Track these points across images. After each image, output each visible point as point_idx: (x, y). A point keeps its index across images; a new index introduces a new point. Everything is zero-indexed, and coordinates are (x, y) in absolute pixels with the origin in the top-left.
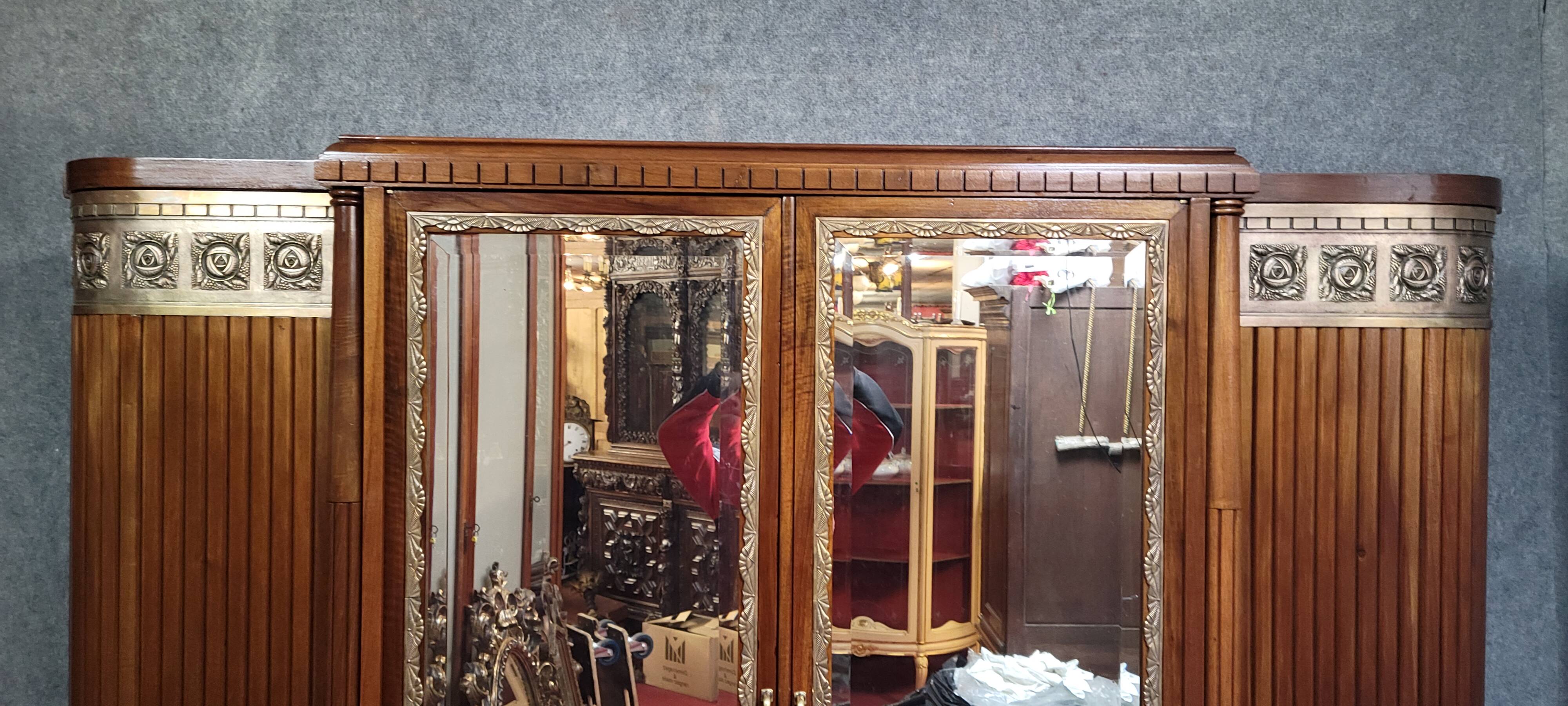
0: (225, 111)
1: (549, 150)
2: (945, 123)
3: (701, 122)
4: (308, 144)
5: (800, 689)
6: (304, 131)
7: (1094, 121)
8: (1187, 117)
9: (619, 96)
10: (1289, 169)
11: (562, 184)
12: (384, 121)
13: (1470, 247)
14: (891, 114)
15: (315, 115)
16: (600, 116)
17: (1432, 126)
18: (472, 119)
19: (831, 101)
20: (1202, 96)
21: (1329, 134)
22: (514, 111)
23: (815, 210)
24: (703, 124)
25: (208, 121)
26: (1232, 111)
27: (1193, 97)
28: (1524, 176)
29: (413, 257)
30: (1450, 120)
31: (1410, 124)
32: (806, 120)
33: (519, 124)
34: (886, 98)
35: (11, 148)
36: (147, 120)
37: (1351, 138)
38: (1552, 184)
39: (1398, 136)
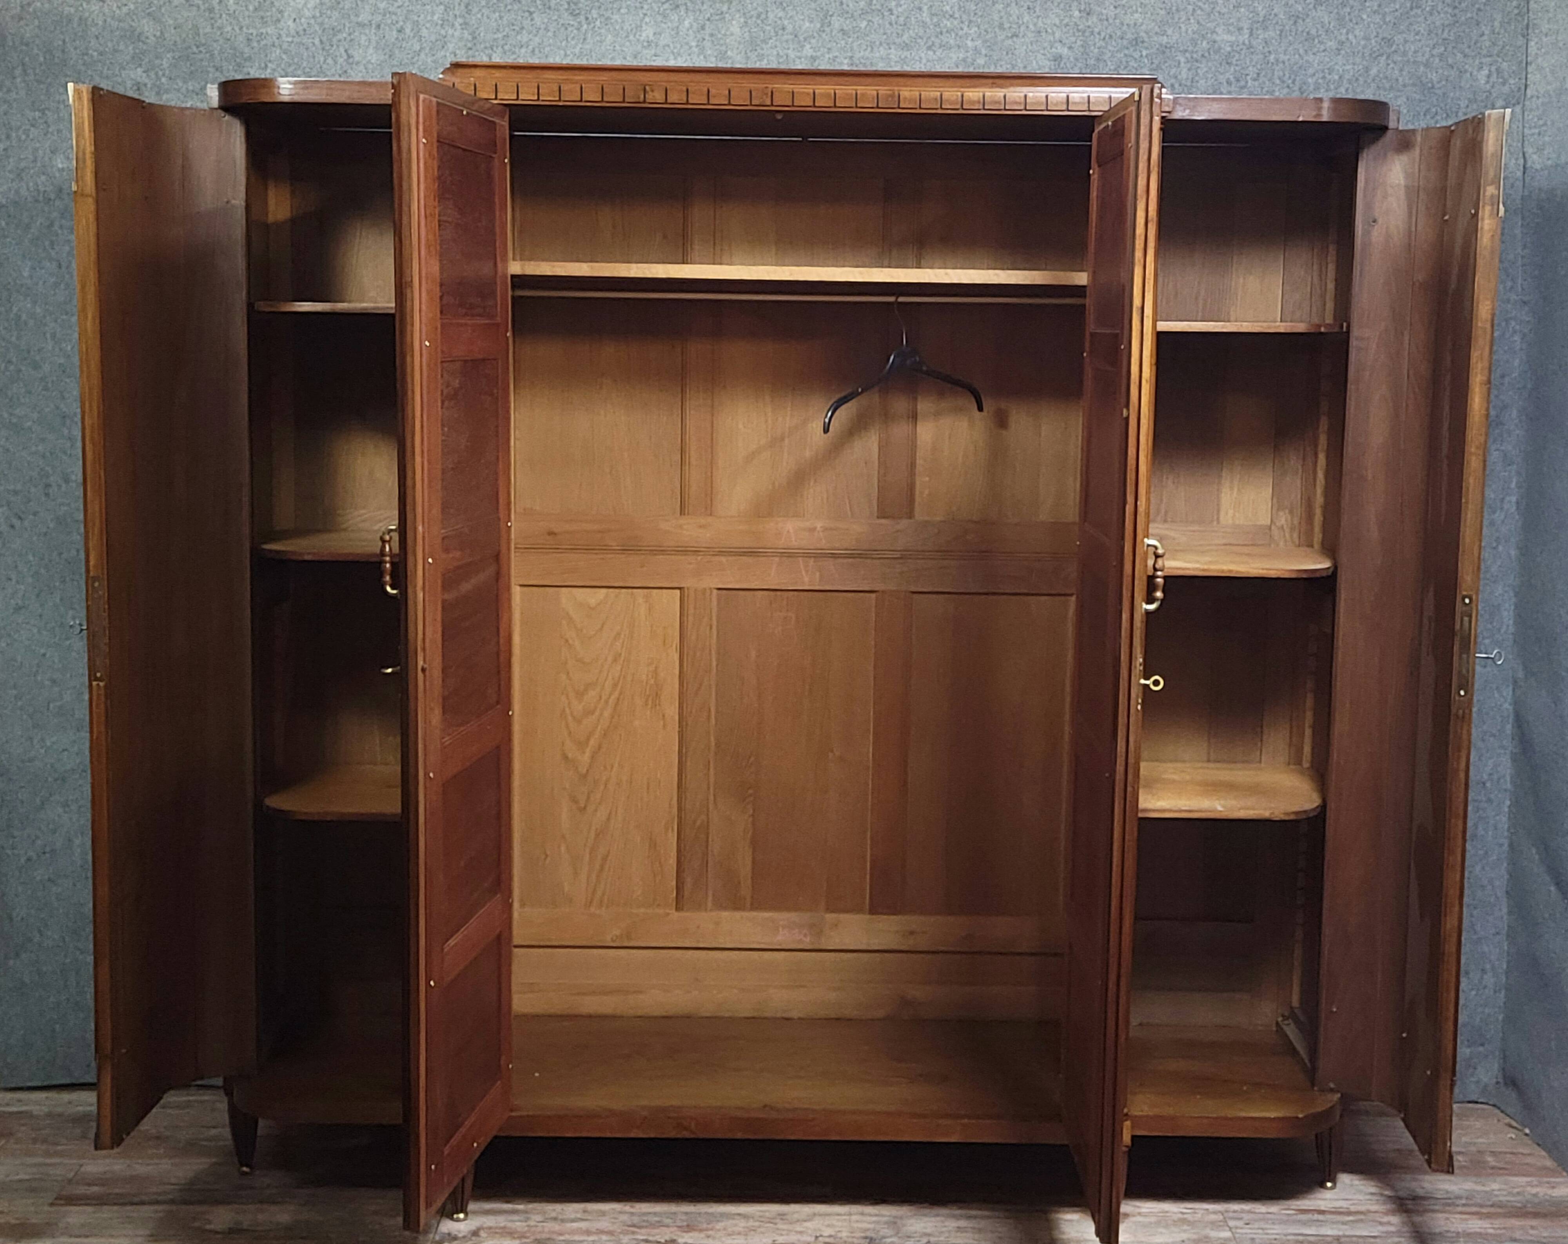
0: (279, 21)
1: (613, 73)
2: (957, 35)
3: (723, 32)
6: (351, 40)
7: (1099, 33)
8: (1187, 30)
9: (646, 7)
14: (905, 25)
15: (361, 25)
17: (1420, 40)
18: (507, 29)
19: (847, 12)
20: (1202, 10)
21: (1322, 47)
22: (546, 20)
24: (725, 35)
25: (264, 31)
26: (1229, 25)
27: (1194, 10)
28: (1506, 89)
30: (1437, 34)
31: (1399, 39)
32: (824, 31)
33: (550, 34)
34: (900, 10)
35: (83, 54)
36: (208, 30)
37: (1343, 52)
38: (1532, 97)
39: (1388, 51)
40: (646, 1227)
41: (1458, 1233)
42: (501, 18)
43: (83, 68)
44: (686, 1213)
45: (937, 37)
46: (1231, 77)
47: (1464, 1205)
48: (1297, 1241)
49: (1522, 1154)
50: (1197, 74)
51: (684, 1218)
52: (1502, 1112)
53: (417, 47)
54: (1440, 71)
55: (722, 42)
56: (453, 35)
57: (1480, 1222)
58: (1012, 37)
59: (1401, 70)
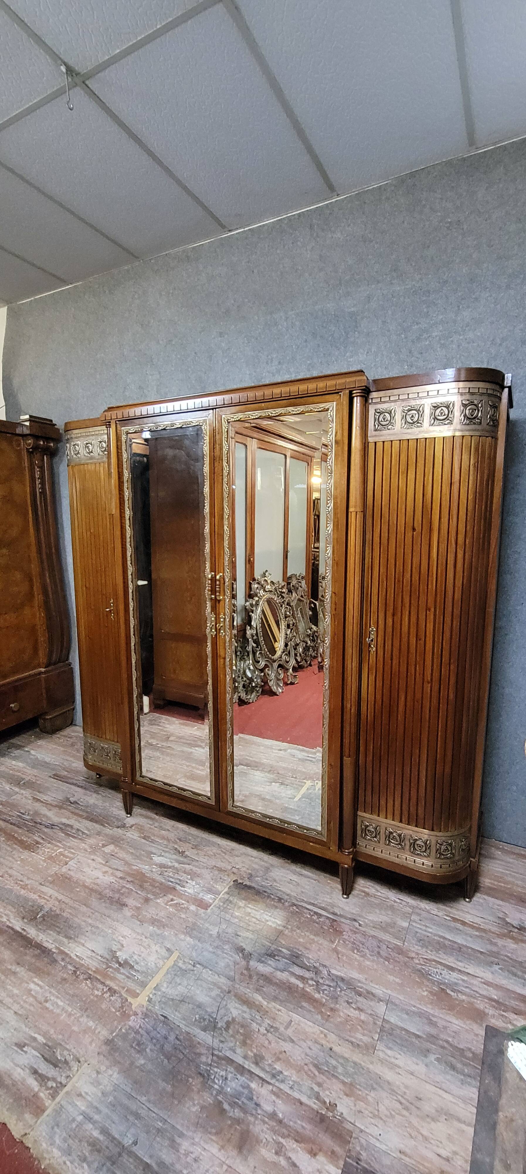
13: (468, 400)
29: (123, 441)
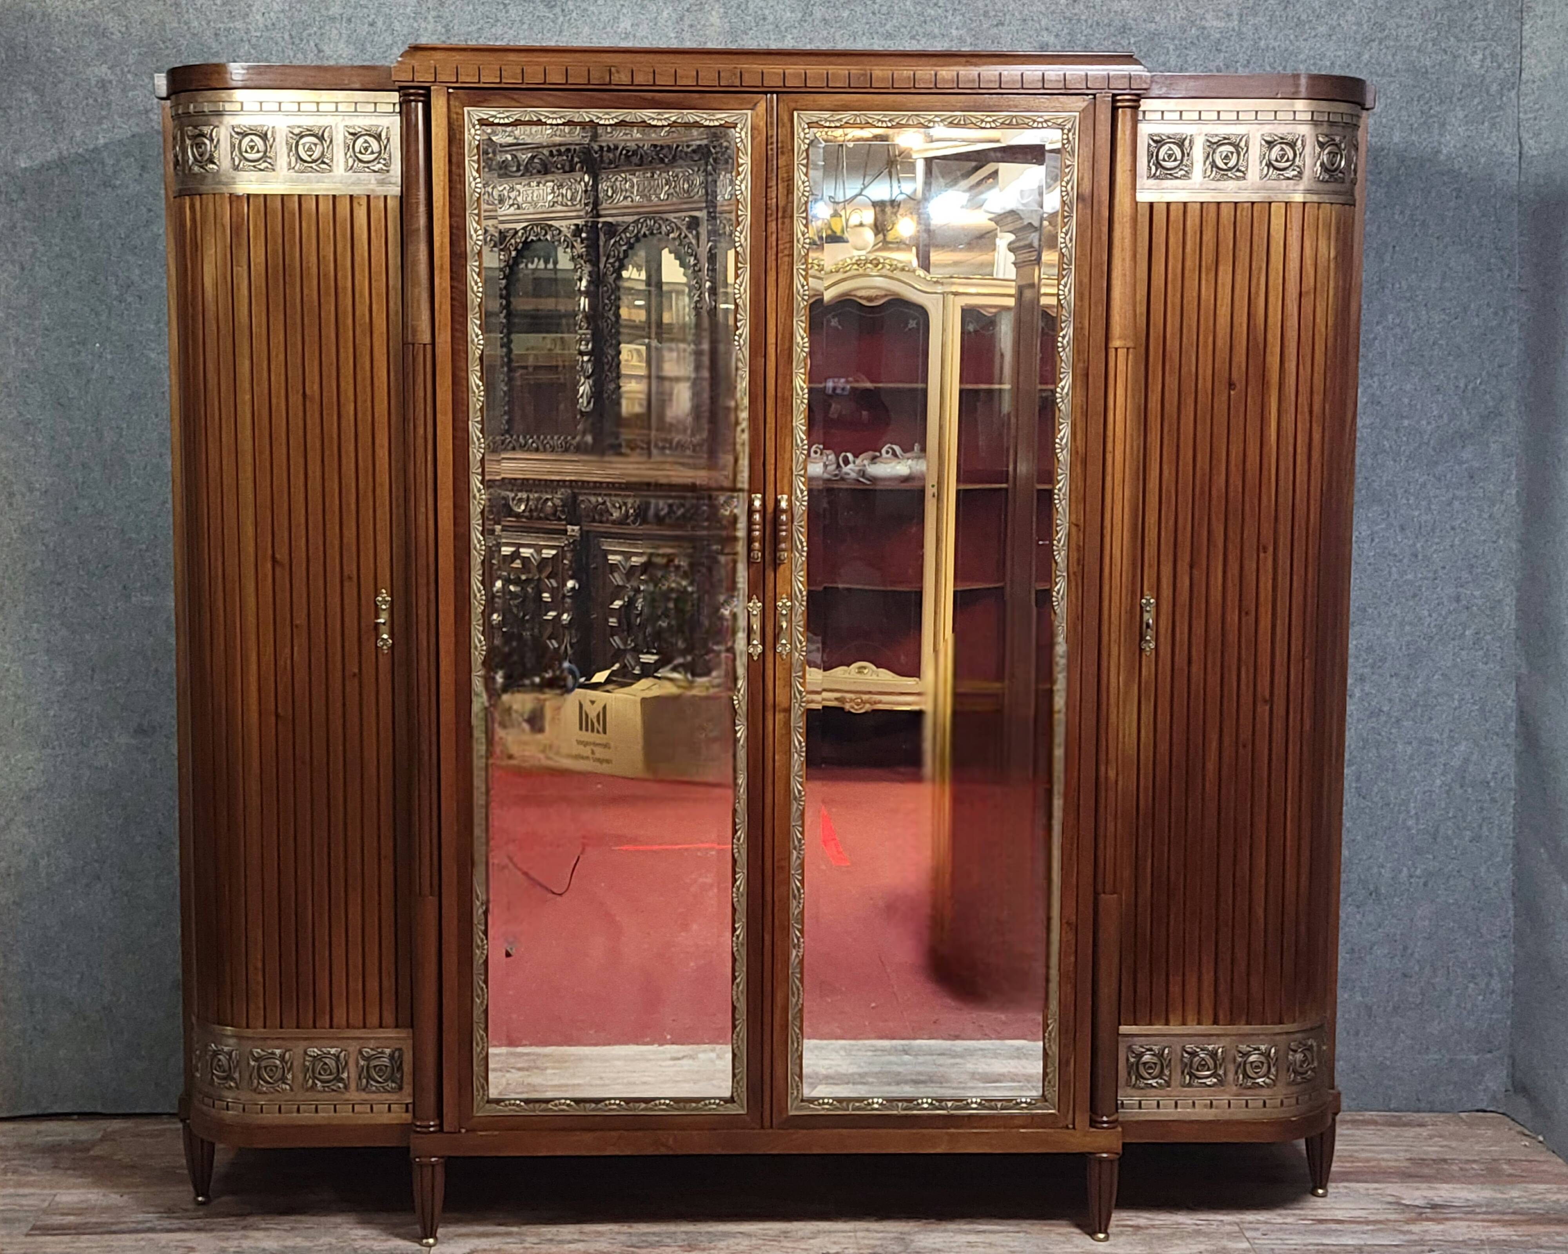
0: (247, 15)
1: (577, 55)
2: (941, 23)
3: (702, 23)
4: (325, 48)
5: (782, 493)
6: (322, 34)
7: (1086, 21)
8: (1175, 16)
10: (1274, 68)
11: (589, 84)
12: (397, 23)
13: (1327, 136)
14: (888, 14)
16: (604, 18)
17: (1412, 25)
18: (481, 22)
21: (1313, 34)
23: (793, 105)
24: (704, 25)
26: (1219, 11)
28: (1501, 74)
29: (470, 144)
30: (1430, 18)
31: (1391, 23)
32: (805, 21)
33: (525, 26)
35: (47, 51)
36: (175, 25)
37: (1334, 38)
38: (1527, 81)
39: (1380, 35)
40: (646, 1247)
41: (1482, 1241)
42: (475, 10)
43: (47, 65)
44: (686, 1233)
45: (921, 26)
46: (1221, 65)
47: (1485, 1213)
48: (1318, 1251)
49: (1539, 1161)
50: (1186, 62)
51: (684, 1237)
52: (1513, 1120)
53: (389, 41)
54: (1433, 56)
55: (701, 33)
56: (426, 29)
57: (1503, 1229)
58: (997, 25)
59: (1394, 55)
